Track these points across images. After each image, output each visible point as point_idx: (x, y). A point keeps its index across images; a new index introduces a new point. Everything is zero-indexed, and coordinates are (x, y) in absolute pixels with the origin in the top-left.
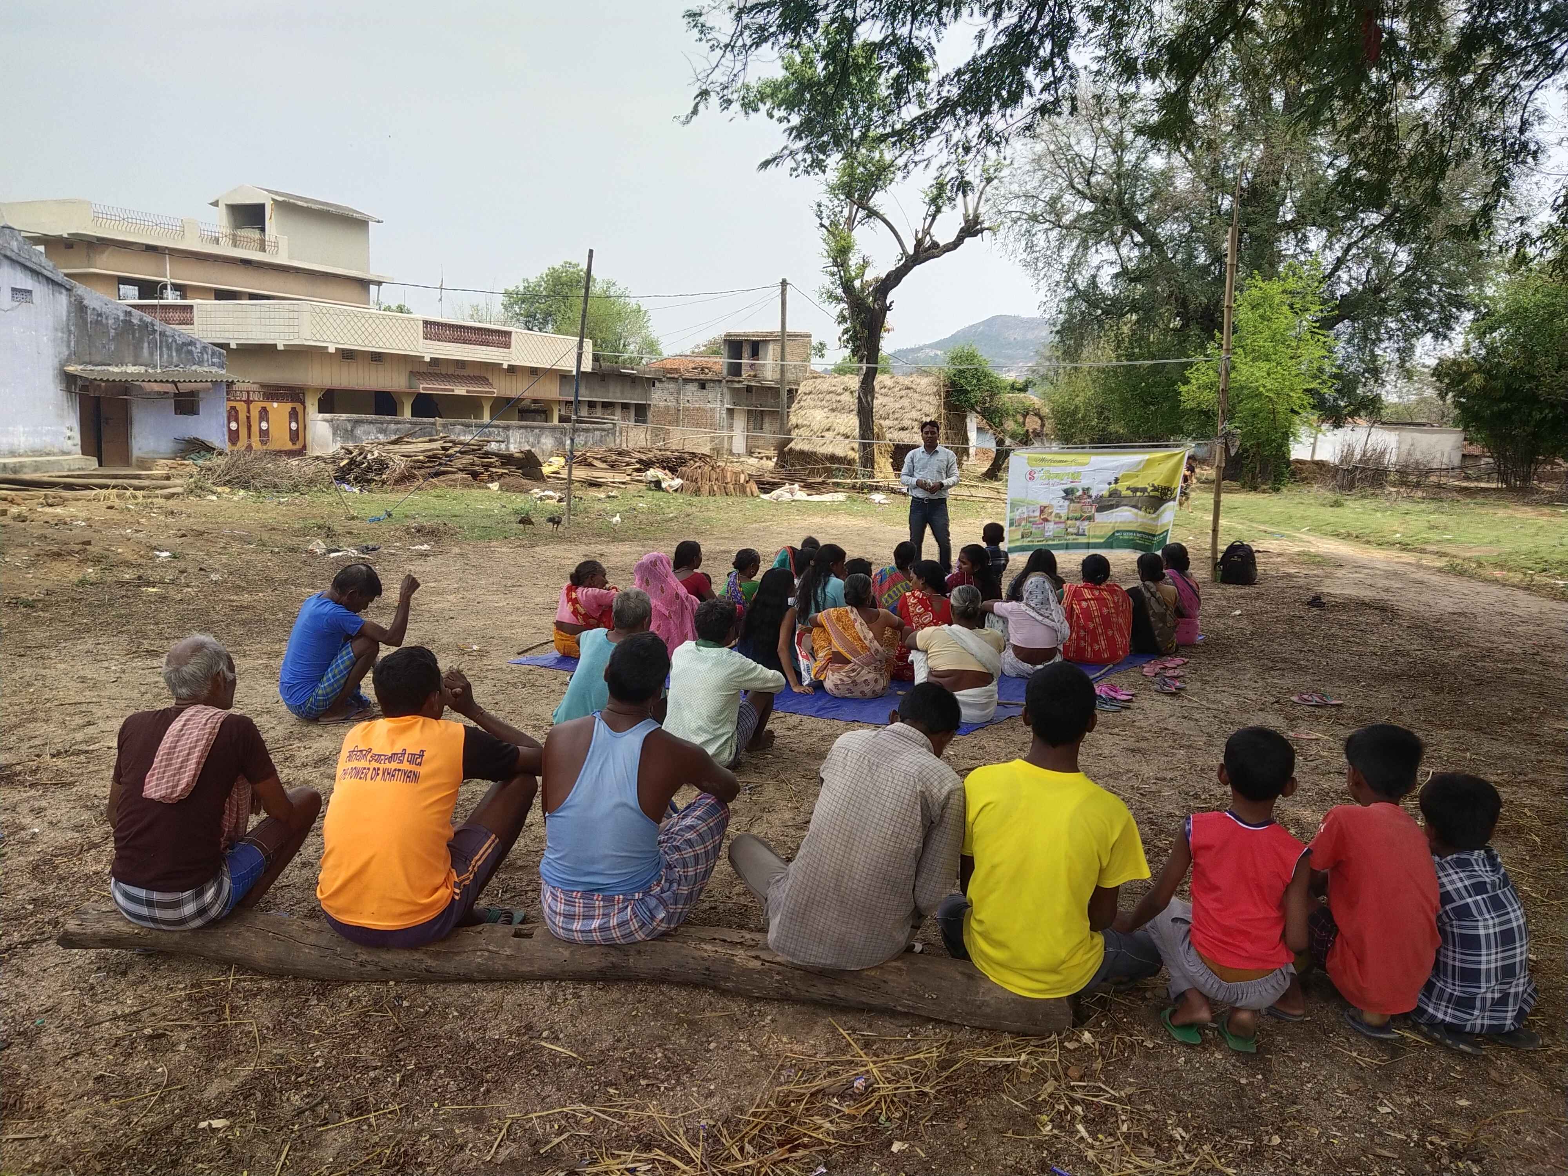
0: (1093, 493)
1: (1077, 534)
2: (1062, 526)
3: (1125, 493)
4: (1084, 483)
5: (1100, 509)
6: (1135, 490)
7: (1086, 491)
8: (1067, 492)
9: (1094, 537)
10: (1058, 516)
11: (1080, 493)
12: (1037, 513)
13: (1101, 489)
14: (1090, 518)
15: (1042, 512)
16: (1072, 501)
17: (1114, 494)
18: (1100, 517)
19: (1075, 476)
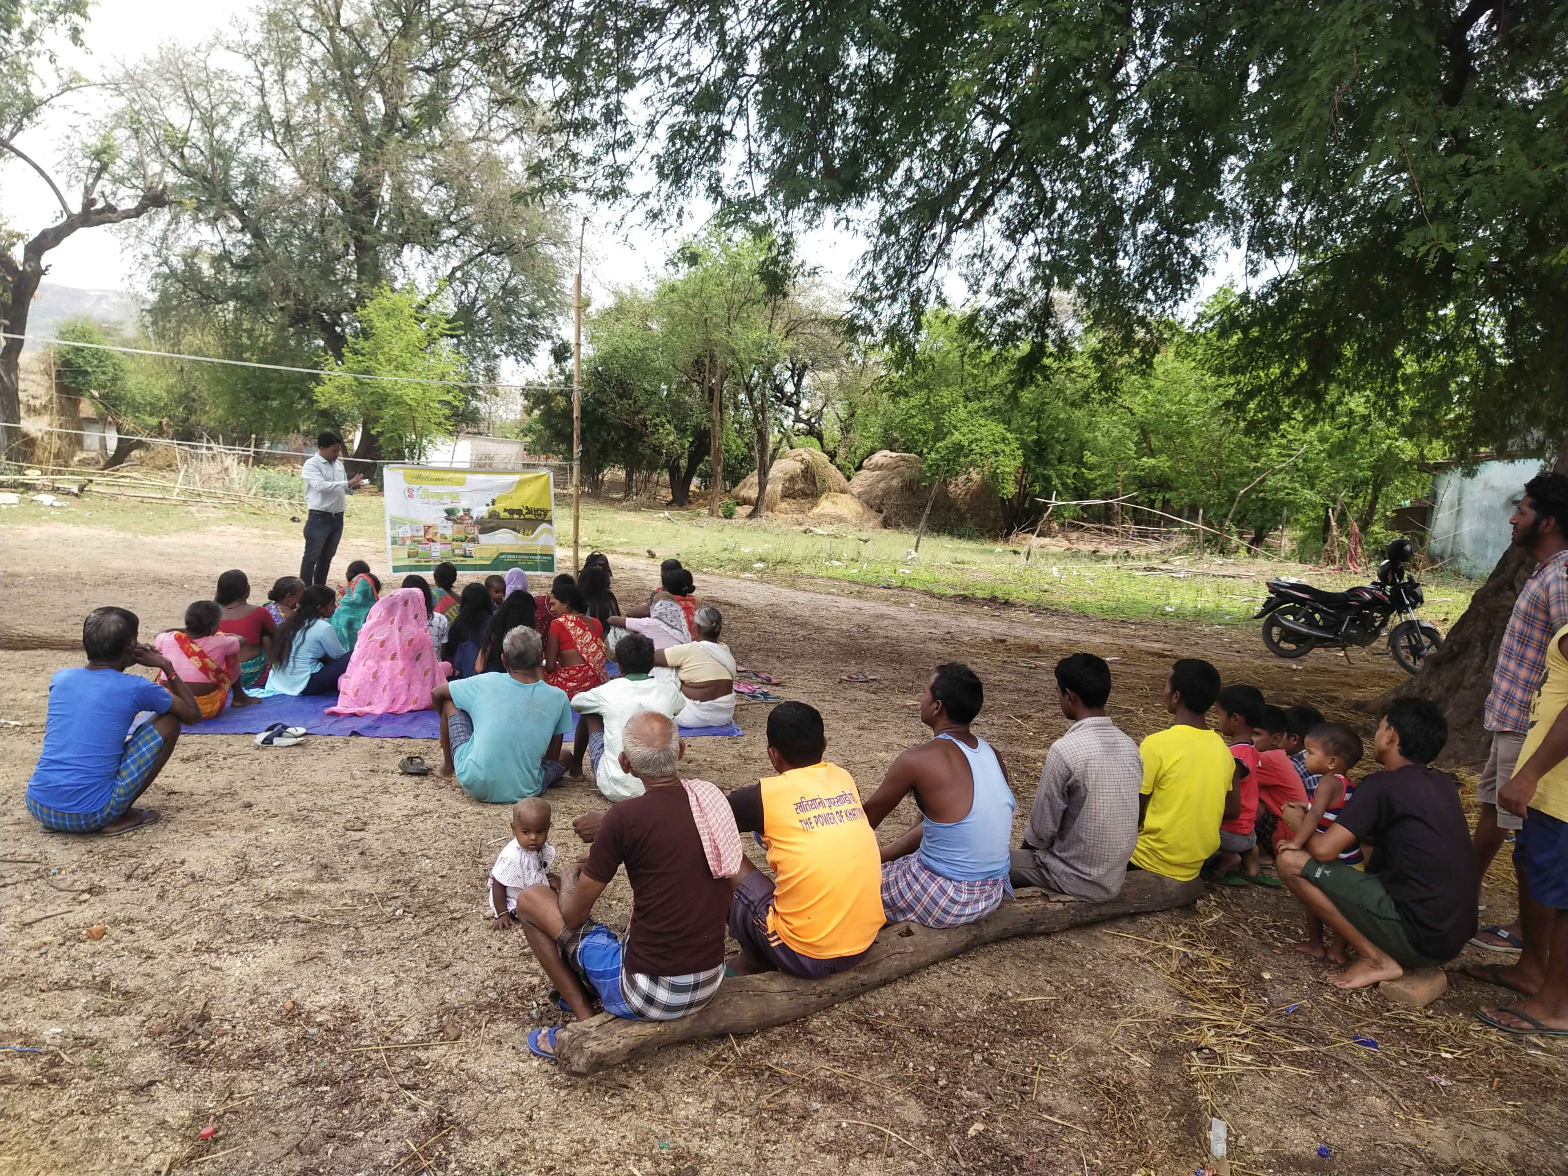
0: (475, 514)
1: (464, 556)
2: (449, 547)
3: (503, 515)
4: (464, 504)
5: (483, 531)
6: (511, 512)
7: (467, 511)
8: (447, 511)
9: (481, 558)
10: (443, 537)
11: (461, 513)
12: (422, 533)
13: (480, 511)
14: (474, 540)
15: (426, 532)
16: (455, 522)
17: (493, 515)
18: (484, 539)
19: (455, 497)
